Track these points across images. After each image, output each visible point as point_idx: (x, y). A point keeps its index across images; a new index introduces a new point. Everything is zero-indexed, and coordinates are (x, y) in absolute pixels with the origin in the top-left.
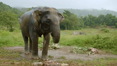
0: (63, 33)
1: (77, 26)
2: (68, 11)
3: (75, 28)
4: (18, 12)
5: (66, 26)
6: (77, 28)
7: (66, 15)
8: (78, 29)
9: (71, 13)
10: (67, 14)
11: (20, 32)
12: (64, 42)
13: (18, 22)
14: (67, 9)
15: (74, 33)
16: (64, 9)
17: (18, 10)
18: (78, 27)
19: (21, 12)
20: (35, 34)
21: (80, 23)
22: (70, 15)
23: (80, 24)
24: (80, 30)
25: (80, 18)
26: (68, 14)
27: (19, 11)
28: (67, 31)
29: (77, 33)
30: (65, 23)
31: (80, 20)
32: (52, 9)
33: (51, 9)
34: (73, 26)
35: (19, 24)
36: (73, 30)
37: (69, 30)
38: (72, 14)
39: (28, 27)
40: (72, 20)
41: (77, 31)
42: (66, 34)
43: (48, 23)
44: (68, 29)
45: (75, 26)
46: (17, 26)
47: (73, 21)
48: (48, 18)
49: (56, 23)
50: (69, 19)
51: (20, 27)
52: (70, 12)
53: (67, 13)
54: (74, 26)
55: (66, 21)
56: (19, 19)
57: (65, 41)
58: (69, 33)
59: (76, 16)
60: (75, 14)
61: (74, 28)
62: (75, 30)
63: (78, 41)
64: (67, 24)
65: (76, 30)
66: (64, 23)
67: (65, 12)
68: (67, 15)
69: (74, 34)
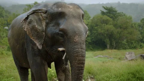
0: (101, 56)
1: (132, 41)
2: (111, 7)
3: (128, 45)
4: (4, 14)
5: (107, 41)
6: (132, 46)
7: (108, 18)
8: (135, 48)
9: (118, 12)
10: (108, 14)
11: (9, 55)
12: (107, 77)
13: (5, 35)
14: (108, 4)
15: (127, 56)
16: (103, 4)
17: (3, 8)
18: (135, 42)
19: (10, 13)
20: (38, 59)
21: (139, 33)
22: (116, 18)
23: (140, 36)
24: (141, 50)
25: (139, 22)
26: (111, 15)
27: (6, 11)
28: (110, 51)
29: (133, 55)
30: (105, 35)
31: (140, 26)
32: (71, 7)
33: (69, 7)
34: (123, 40)
35: (6, 39)
36: (123, 49)
37: (115, 50)
38: (120, 15)
39: (23, 45)
40: (121, 28)
41: (133, 51)
42: (109, 59)
43: (61, 38)
44: (112, 47)
45: (127, 42)
46: (3, 44)
47: (124, 29)
48: (62, 27)
49: (77, 39)
50: (115, 26)
51: (9, 45)
52: (117, 9)
53: (110, 13)
54: (125, 40)
55: (107, 30)
56: (7, 28)
57: (108, 74)
58: (115, 55)
59: (131, 18)
60: (128, 15)
61: (125, 45)
62: (128, 49)
63: (138, 75)
64: (111, 36)
65: (131, 50)
66: (103, 35)
67: (105, 11)
68: (109, 16)
69: (128, 58)
